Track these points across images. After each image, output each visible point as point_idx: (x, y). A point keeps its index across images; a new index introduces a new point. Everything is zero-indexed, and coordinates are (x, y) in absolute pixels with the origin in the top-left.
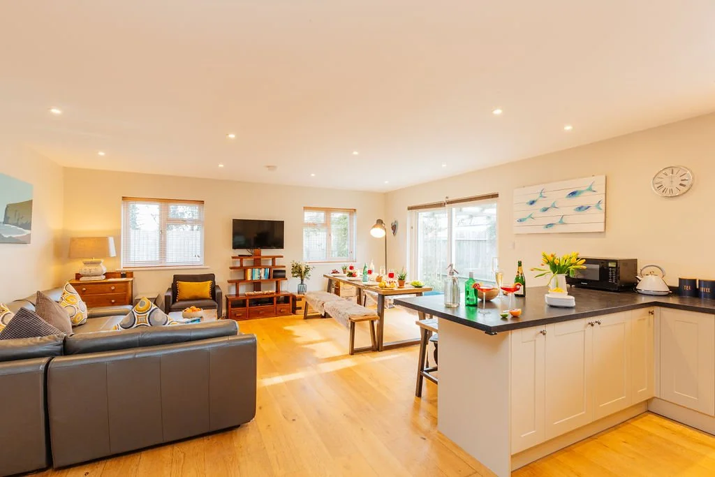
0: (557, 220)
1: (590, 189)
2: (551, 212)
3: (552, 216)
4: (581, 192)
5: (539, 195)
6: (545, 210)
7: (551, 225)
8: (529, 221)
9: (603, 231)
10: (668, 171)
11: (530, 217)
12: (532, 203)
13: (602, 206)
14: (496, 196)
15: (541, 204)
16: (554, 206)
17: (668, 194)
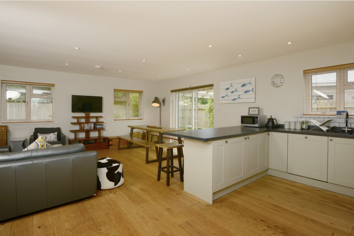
0: (237, 97)
1: (249, 83)
2: (235, 93)
3: (235, 95)
4: (247, 84)
5: (230, 85)
6: (233, 92)
7: (235, 99)
8: (226, 98)
9: (254, 102)
10: (276, 76)
11: (227, 95)
12: (227, 89)
13: (254, 91)
14: (212, 85)
15: (231, 90)
16: (236, 91)
17: (276, 86)
